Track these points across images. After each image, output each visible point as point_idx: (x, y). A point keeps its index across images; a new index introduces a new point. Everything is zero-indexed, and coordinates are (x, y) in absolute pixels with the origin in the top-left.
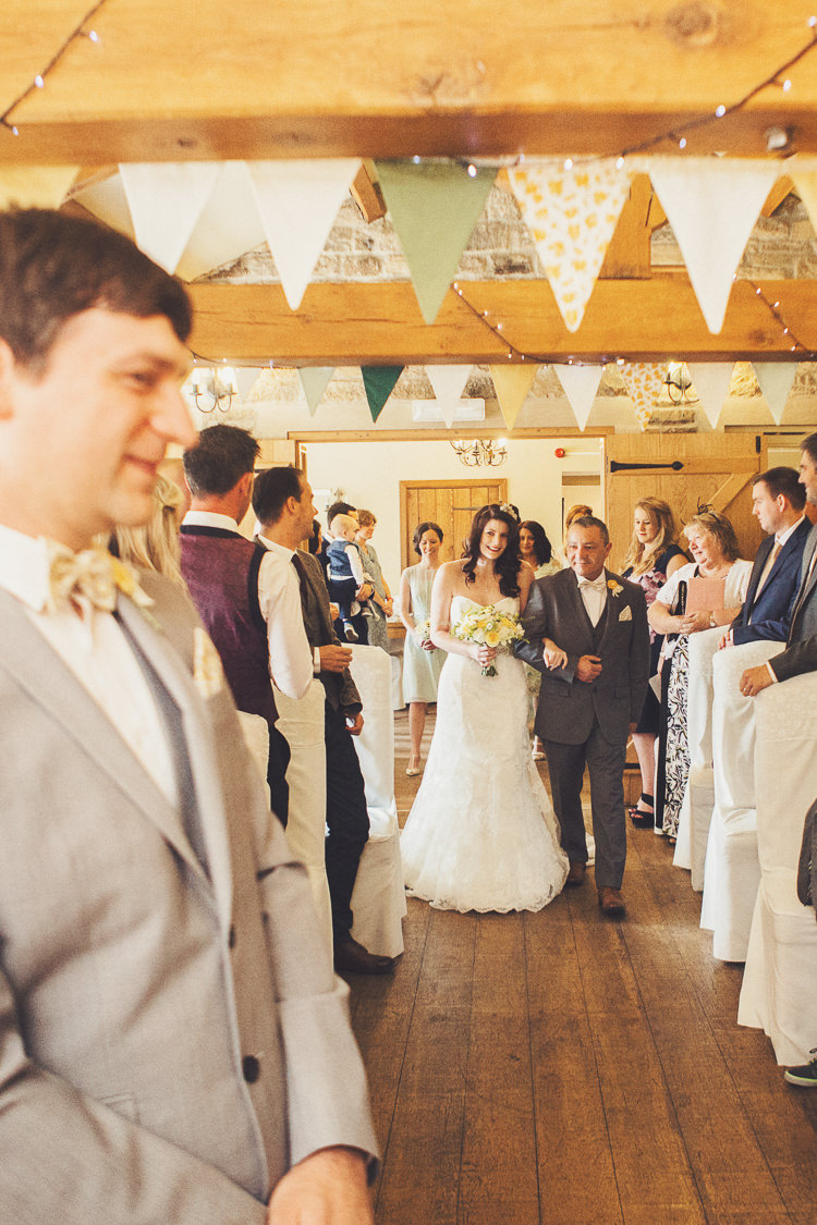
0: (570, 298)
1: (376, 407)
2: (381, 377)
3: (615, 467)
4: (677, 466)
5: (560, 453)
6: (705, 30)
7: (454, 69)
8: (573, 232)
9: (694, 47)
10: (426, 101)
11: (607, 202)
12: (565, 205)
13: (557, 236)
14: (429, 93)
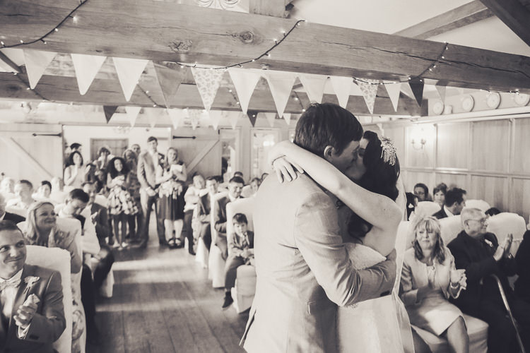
0: (207, 103)
1: (108, 119)
2: (110, 111)
3: (174, 137)
4: (194, 138)
5: (148, 130)
6: (250, 39)
7: (184, 42)
8: (208, 85)
9: (247, 43)
10: (176, 50)
11: (218, 78)
12: (206, 78)
13: (204, 86)
14: (177, 48)
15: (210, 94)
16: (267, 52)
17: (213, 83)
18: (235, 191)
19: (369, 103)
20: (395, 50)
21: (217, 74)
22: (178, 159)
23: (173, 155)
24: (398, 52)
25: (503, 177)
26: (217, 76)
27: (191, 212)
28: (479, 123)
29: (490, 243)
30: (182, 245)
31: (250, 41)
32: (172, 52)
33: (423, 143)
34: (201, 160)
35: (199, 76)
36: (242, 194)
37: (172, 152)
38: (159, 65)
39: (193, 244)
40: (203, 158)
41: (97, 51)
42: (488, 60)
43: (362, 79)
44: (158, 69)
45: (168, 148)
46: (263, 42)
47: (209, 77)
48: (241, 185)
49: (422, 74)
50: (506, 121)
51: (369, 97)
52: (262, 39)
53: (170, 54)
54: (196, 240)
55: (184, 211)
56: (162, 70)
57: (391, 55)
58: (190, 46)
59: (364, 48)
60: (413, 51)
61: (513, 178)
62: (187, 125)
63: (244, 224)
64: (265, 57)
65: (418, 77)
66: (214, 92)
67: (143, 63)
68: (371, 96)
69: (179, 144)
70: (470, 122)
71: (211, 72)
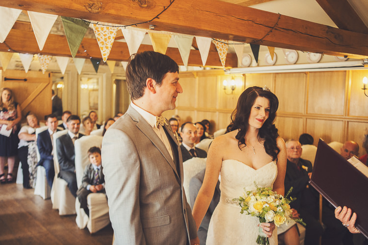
0: (105, 55)
3: (6, 79)
4: (25, 80)
6: (145, 4)
7: (96, 3)
8: (105, 40)
9: (143, 7)
10: (90, 9)
11: (113, 34)
12: (104, 33)
13: (102, 40)
14: (90, 7)
15: (107, 48)
16: (158, 15)
17: (109, 38)
18: (73, 128)
19: (222, 59)
20: (246, 18)
21: (113, 31)
22: (13, 99)
23: (7, 96)
24: (248, 20)
25: (299, 118)
26: (112, 32)
27: (26, 149)
28: (280, 75)
29: (306, 168)
30: (14, 180)
31: (146, 6)
32: (86, 11)
33: (233, 90)
34: (33, 100)
35: (98, 31)
36: (81, 132)
37: (6, 92)
38: (66, 20)
39: (29, 179)
40: (34, 99)
41: (20, 5)
42: (306, 28)
43: (218, 39)
44: (66, 24)
45: (2, 89)
46: (155, 7)
47: (107, 33)
48: (78, 121)
49: (263, 38)
50: (302, 74)
51: (222, 54)
52: (154, 5)
53: (84, 12)
54: (32, 175)
55: (19, 148)
56: (69, 24)
57: (243, 22)
58: (101, 7)
59: (225, 16)
60: (258, 20)
61: (306, 119)
62: (18, 68)
63: (99, 154)
64: (156, 20)
65: (261, 40)
66: (110, 46)
67: (53, 18)
68: (224, 53)
69: (11, 85)
70: (273, 73)
71: (108, 29)
